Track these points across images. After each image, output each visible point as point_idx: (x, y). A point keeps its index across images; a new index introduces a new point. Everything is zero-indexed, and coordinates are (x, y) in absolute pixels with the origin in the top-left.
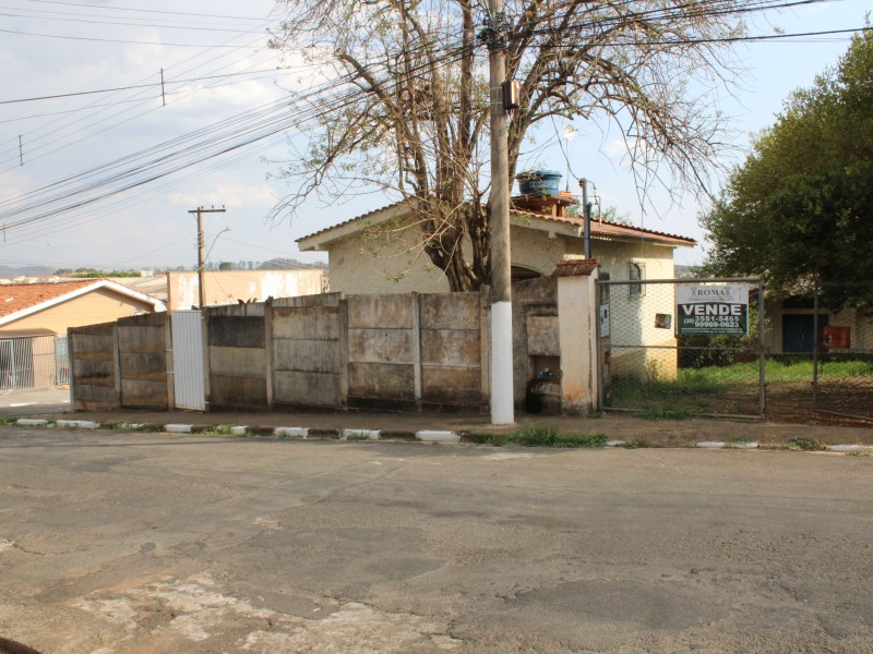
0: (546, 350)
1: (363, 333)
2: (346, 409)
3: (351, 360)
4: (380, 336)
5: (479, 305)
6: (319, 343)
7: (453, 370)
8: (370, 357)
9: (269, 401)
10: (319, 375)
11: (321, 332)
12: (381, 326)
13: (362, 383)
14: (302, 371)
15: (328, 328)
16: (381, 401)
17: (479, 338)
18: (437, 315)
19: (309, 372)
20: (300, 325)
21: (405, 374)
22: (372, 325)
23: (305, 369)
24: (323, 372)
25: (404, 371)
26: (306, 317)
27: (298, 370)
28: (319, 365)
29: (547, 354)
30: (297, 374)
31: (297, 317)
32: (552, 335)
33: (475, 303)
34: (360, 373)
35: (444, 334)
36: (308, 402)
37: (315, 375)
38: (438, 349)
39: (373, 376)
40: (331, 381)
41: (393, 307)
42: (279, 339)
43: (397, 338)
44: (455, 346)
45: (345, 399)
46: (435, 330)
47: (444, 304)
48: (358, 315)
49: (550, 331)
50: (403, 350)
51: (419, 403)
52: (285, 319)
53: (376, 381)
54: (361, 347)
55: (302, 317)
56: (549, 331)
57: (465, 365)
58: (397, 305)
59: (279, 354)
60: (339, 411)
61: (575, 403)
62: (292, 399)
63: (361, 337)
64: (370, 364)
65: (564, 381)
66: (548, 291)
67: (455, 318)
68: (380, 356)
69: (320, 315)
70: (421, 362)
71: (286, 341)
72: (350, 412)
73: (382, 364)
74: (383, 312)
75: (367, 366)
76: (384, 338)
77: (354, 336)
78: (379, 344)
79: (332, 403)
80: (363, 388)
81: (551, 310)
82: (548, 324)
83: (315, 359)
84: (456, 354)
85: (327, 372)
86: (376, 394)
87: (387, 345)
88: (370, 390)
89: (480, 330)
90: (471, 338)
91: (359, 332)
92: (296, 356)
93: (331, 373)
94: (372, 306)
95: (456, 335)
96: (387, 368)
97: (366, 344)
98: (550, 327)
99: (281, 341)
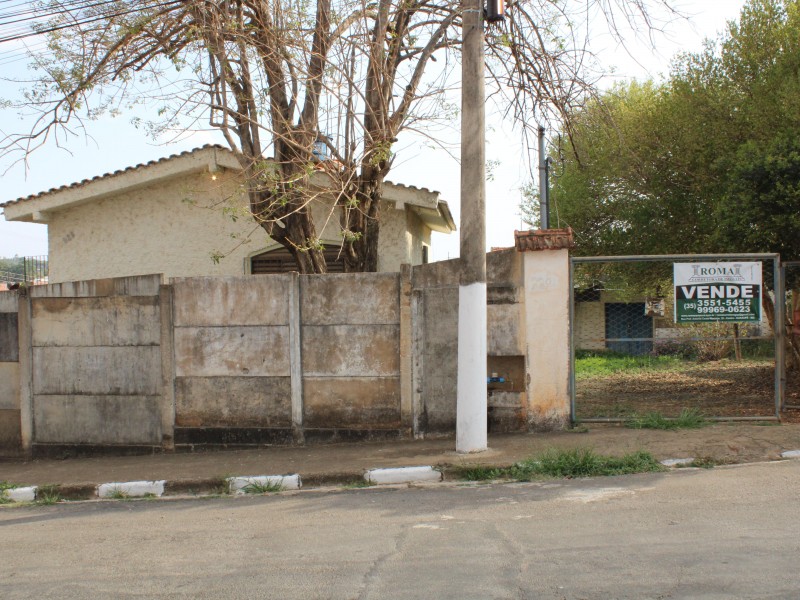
0: (498, 348)
1: (202, 333)
2: (171, 446)
3: (179, 373)
4: (231, 337)
5: (398, 289)
6: (120, 351)
7: (354, 380)
8: (213, 367)
9: (26, 444)
10: (120, 399)
11: (124, 333)
12: (233, 323)
13: (199, 406)
14: (90, 394)
15: (139, 328)
16: (235, 431)
17: (397, 335)
18: (328, 305)
19: (101, 394)
20: (85, 325)
21: (275, 390)
22: (218, 322)
23: (95, 390)
24: (127, 394)
25: (276, 386)
26: (96, 312)
27: (80, 393)
28: (121, 384)
29: (499, 354)
30: (79, 399)
31: (79, 312)
32: (507, 328)
33: (391, 288)
34: (196, 391)
35: (341, 331)
36: (100, 440)
37: (111, 401)
38: (331, 353)
39: (219, 395)
40: (142, 406)
41: (254, 295)
42: (45, 346)
43: (261, 339)
44: (357, 348)
45: (170, 432)
46: (325, 327)
47: (340, 289)
48: (193, 308)
49: (504, 324)
50: (271, 357)
51: (299, 430)
52: (56, 315)
53: (223, 402)
54: (198, 353)
55: (90, 312)
56: (501, 323)
57: (373, 373)
58: (261, 292)
59: (45, 371)
60: (158, 451)
61: (547, 415)
62: (69, 437)
63: (197, 339)
64: (215, 377)
65: (532, 388)
66: (501, 270)
67: (358, 309)
68: (231, 366)
69: (123, 308)
70: (302, 372)
71: (56, 349)
72: (179, 450)
73: (235, 378)
74: (237, 303)
75: (208, 383)
76: (238, 341)
77: (185, 339)
78: (230, 349)
79: (146, 439)
80: (201, 414)
81: (505, 295)
82: (501, 313)
83: (114, 374)
84: (359, 359)
85: (135, 394)
86: (223, 422)
87: (243, 349)
88: (215, 417)
89: (398, 325)
90: (383, 335)
91: (193, 332)
92: (77, 371)
93: (143, 394)
94: (219, 292)
95: (359, 332)
96: (244, 383)
97: (207, 349)
98: (503, 318)
99: (48, 351)
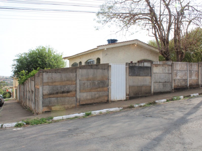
1: (177, 71)
2: (173, 91)
3: (174, 79)
4: (181, 72)
6: (166, 74)
7: (194, 79)
8: (178, 78)
9: (152, 92)
10: (166, 83)
11: (167, 71)
12: (180, 70)
13: (176, 84)
14: (161, 82)
15: (169, 70)
16: (181, 88)
18: (191, 68)
19: (163, 82)
20: (161, 70)
21: (185, 81)
22: (179, 70)
23: (162, 82)
24: (167, 82)
25: (186, 80)
26: (163, 67)
27: (160, 82)
28: (166, 80)
30: (160, 83)
31: (160, 67)
33: (197, 65)
34: (176, 81)
35: (193, 72)
36: (163, 91)
37: (165, 83)
38: (192, 75)
39: (179, 82)
40: (169, 84)
41: (183, 65)
42: (155, 73)
43: (184, 72)
44: (194, 74)
45: (173, 89)
46: (191, 71)
47: (192, 65)
48: (176, 67)
50: (185, 76)
52: (157, 67)
53: (179, 83)
54: (176, 75)
55: (162, 67)
57: (196, 78)
58: (184, 65)
59: (155, 78)
62: (158, 91)
63: (176, 73)
64: (178, 79)
67: (194, 68)
68: (180, 77)
69: (167, 67)
71: (157, 74)
72: (175, 92)
73: (181, 79)
74: (181, 66)
75: (178, 80)
76: (181, 73)
77: (175, 72)
78: (180, 74)
79: (169, 90)
80: (177, 85)
83: (165, 79)
84: (194, 76)
85: (168, 82)
86: (179, 87)
87: (182, 74)
88: (178, 86)
89: (199, 71)
90: (197, 72)
91: (176, 71)
92: (160, 78)
93: (169, 82)
94: (179, 64)
95: (194, 72)
96: (182, 80)
97: (177, 74)
99: (155, 74)
